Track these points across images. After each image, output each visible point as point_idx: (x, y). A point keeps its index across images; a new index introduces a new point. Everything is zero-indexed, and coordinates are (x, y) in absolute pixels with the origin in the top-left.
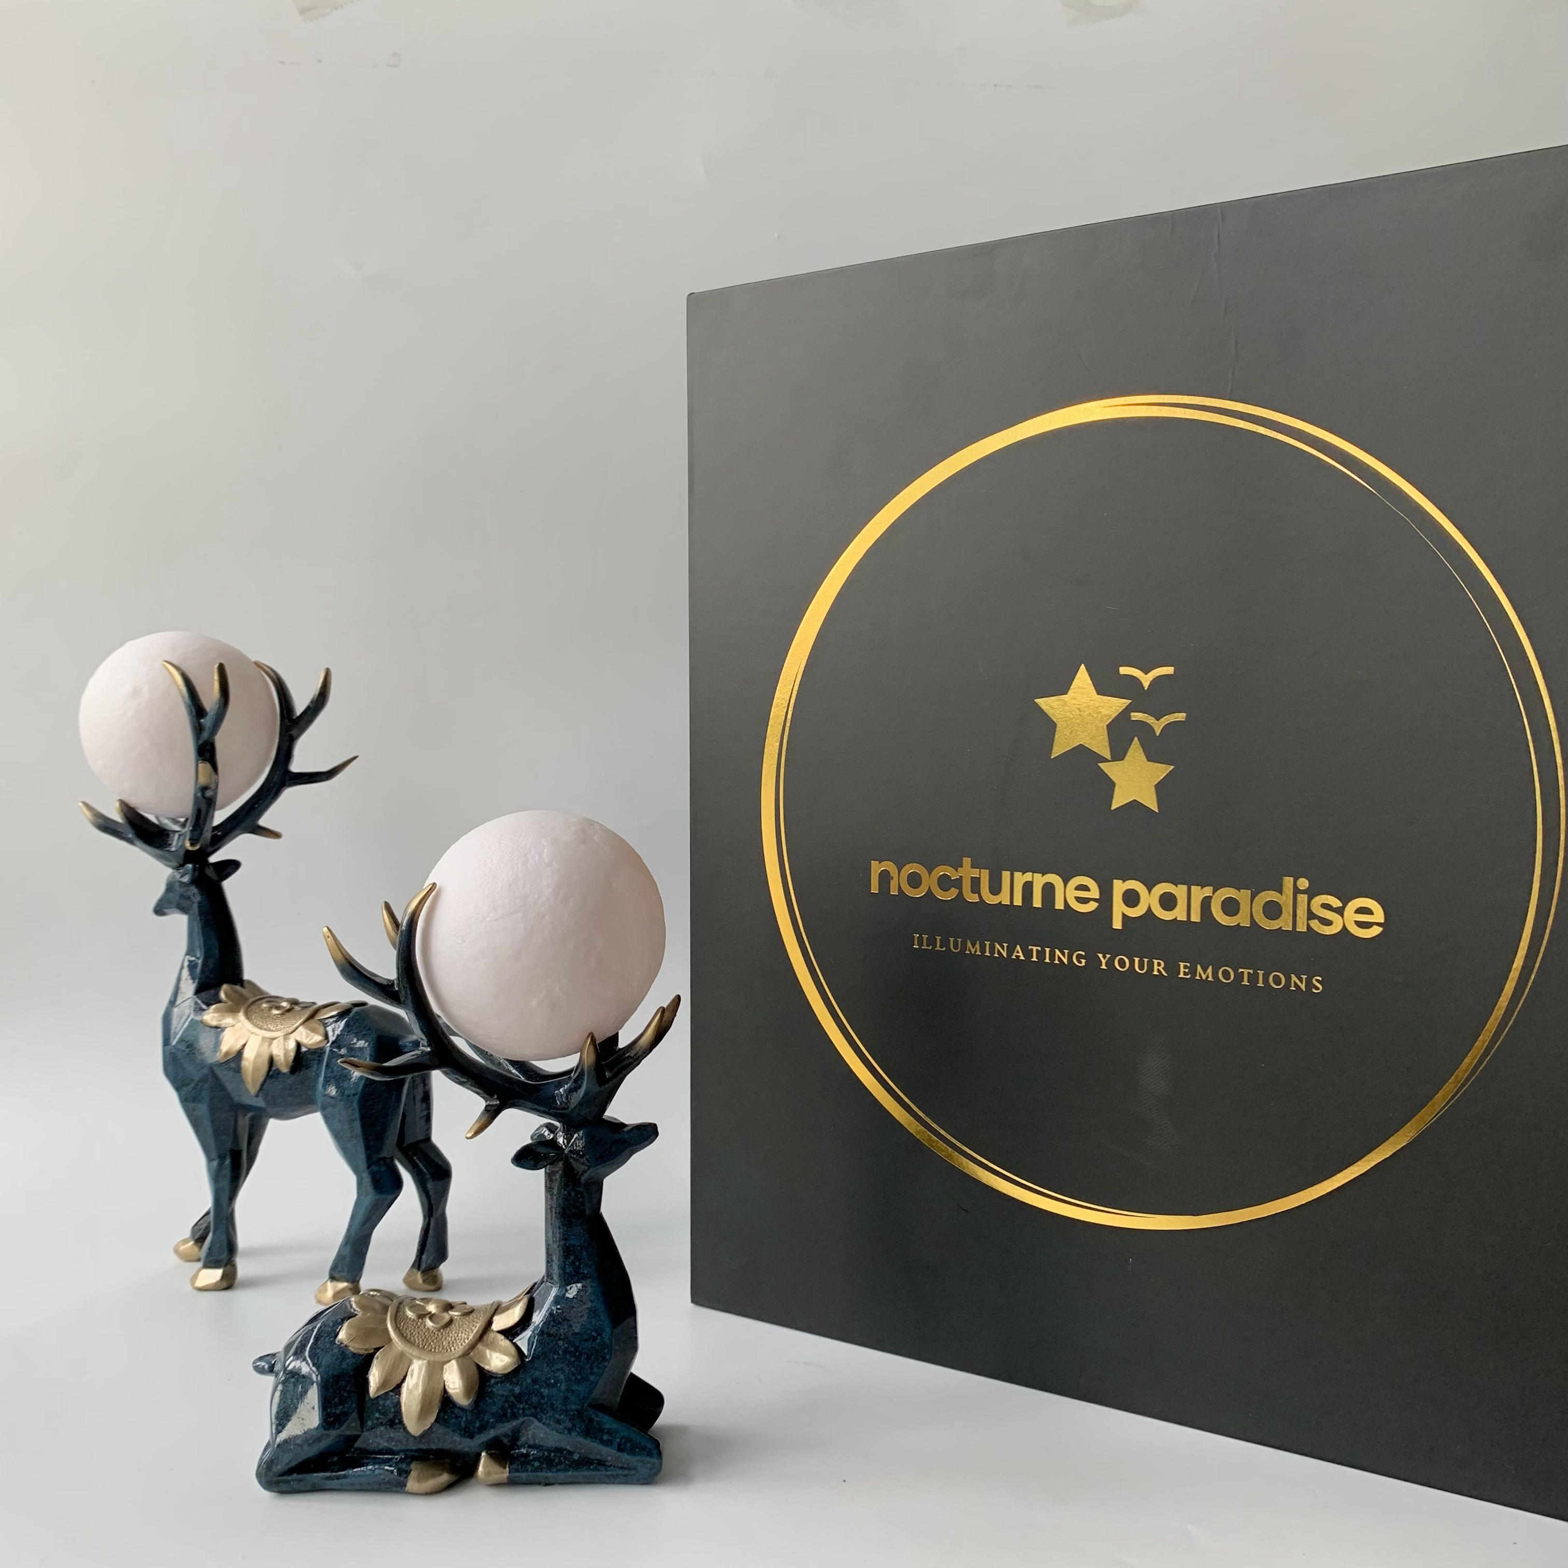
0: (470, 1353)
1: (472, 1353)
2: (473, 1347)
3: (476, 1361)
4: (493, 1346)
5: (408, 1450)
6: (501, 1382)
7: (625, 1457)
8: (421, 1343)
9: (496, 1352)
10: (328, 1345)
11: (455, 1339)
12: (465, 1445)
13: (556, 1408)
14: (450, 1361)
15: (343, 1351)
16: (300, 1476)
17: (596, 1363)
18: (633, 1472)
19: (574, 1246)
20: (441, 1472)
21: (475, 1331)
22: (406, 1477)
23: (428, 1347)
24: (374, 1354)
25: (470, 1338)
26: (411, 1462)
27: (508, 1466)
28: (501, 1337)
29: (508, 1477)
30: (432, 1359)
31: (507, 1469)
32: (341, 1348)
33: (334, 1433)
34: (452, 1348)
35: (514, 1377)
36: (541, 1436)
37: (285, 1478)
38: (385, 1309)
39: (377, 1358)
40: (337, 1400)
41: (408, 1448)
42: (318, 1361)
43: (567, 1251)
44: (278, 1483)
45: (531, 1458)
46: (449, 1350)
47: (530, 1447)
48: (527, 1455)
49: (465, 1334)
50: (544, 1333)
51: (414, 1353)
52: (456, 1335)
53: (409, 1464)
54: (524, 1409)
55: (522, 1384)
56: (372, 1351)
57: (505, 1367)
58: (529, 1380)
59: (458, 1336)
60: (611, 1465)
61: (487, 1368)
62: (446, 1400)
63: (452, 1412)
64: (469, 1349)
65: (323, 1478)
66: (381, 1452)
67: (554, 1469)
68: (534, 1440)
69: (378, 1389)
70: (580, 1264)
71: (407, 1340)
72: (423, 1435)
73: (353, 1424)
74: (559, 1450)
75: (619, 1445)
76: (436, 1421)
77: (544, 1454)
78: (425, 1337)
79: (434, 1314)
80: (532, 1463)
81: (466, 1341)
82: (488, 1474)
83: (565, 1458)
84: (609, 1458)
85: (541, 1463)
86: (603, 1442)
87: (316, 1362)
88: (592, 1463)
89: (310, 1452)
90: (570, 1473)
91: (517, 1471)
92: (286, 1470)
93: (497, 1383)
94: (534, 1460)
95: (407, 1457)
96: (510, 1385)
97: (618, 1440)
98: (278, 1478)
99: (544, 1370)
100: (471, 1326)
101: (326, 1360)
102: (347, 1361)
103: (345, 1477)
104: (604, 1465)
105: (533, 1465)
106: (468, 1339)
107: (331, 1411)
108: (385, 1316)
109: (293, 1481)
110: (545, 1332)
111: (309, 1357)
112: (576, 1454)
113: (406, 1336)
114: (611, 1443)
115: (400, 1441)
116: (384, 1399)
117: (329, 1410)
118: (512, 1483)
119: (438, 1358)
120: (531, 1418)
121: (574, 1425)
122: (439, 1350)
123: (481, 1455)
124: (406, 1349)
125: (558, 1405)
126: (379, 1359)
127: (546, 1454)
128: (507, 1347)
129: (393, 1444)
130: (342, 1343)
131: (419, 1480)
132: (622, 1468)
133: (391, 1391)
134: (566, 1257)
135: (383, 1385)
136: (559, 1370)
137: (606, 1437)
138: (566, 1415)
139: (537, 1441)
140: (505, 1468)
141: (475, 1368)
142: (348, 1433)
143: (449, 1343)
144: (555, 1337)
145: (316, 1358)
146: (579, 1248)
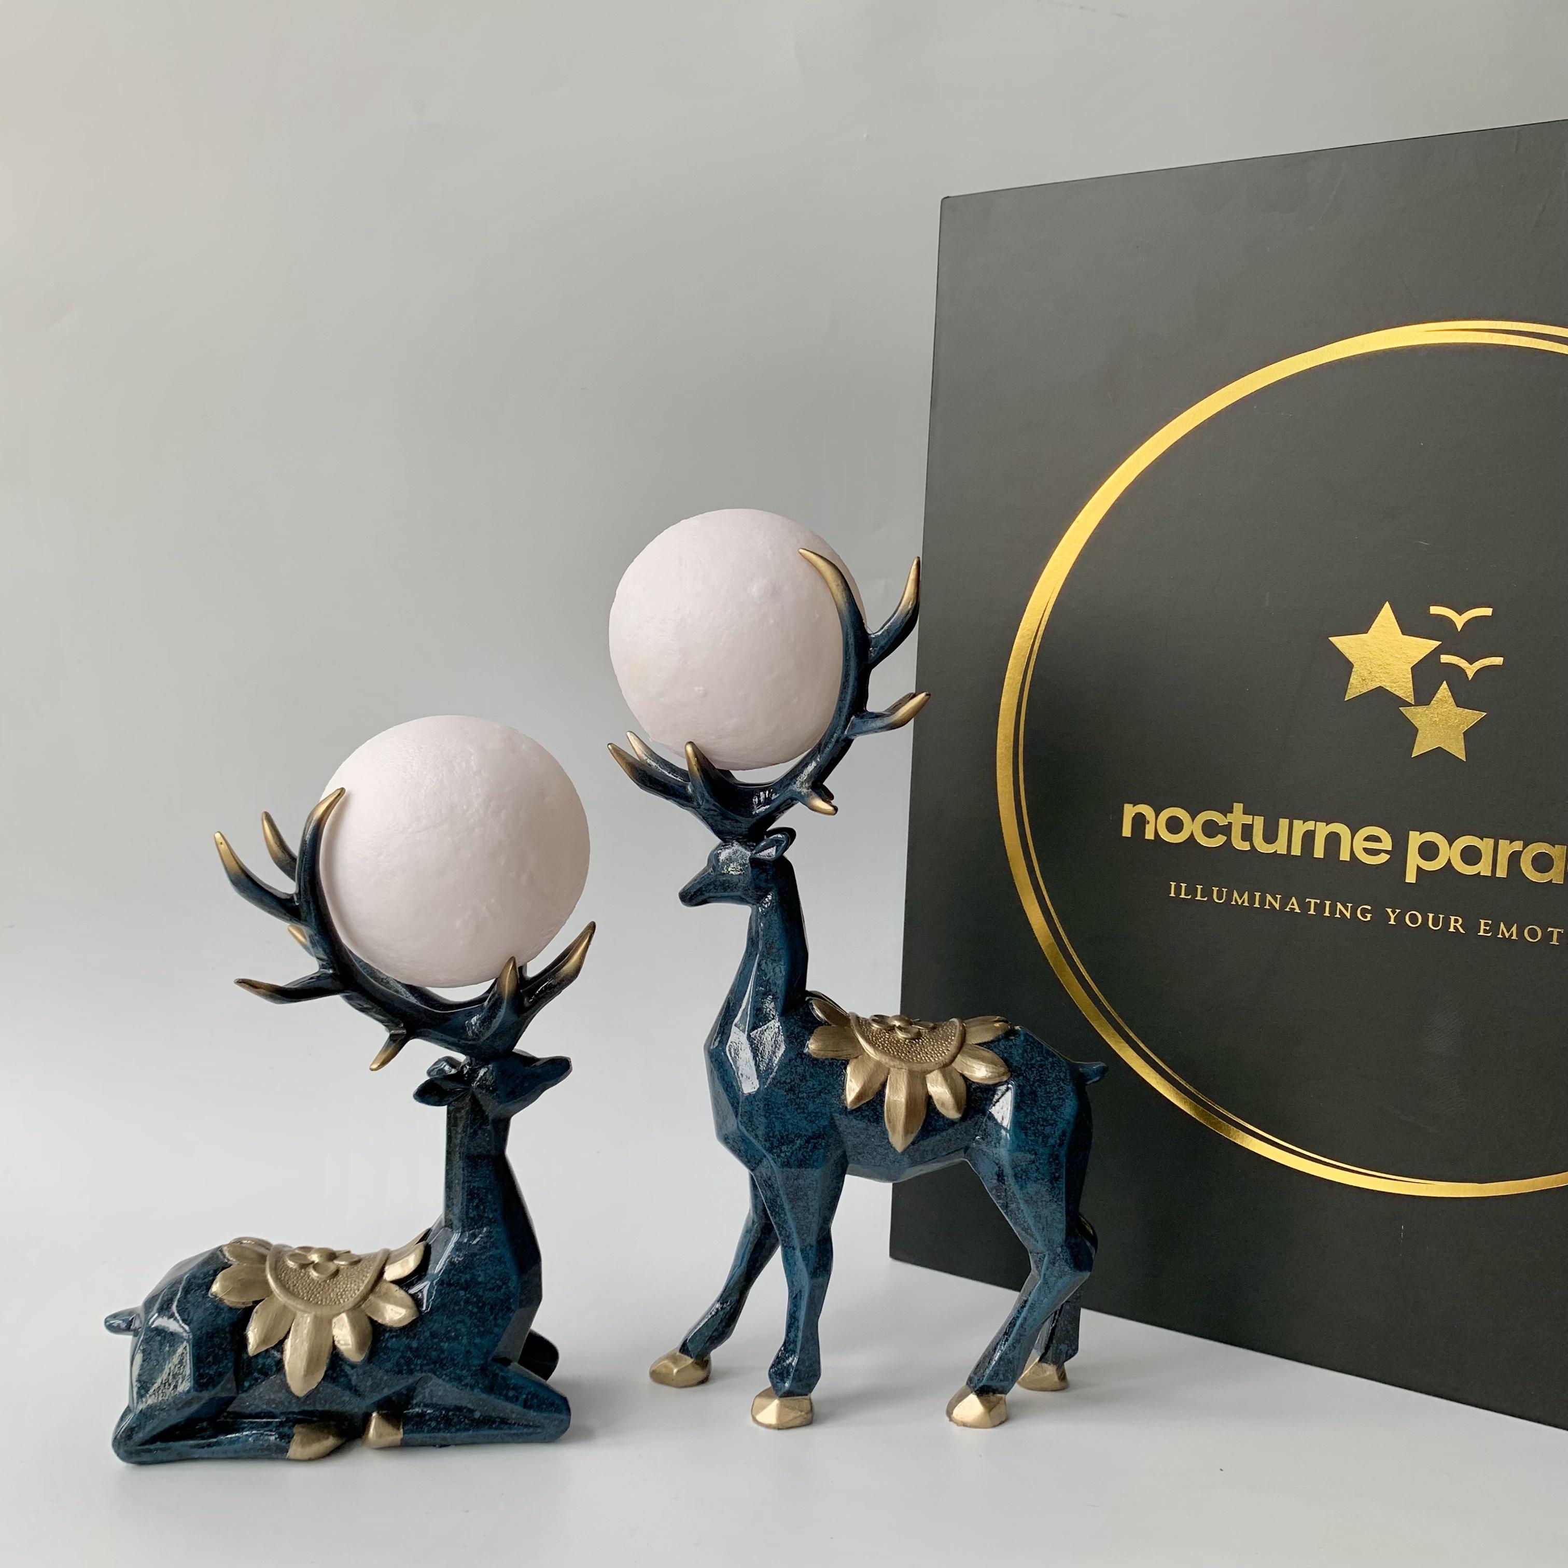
0: (360, 1306)
1: (363, 1306)
2: (364, 1298)
3: (369, 1314)
4: (388, 1298)
5: (290, 1413)
6: (396, 1337)
7: (532, 1413)
8: (305, 1295)
9: (391, 1303)
10: (200, 1300)
11: (344, 1291)
12: (352, 1405)
13: (458, 1363)
14: (339, 1314)
15: (218, 1306)
16: (163, 1445)
17: (500, 1315)
18: (539, 1430)
19: (478, 1188)
20: (326, 1436)
21: (366, 1282)
22: (289, 1442)
23: (314, 1300)
24: (252, 1308)
25: (361, 1289)
26: (293, 1426)
27: (401, 1427)
28: (395, 1288)
29: (402, 1439)
30: (319, 1313)
31: (401, 1430)
32: (215, 1302)
33: (206, 1395)
34: (342, 1301)
35: (411, 1331)
36: (440, 1393)
37: (147, 1447)
38: (263, 1258)
39: (256, 1312)
40: (211, 1359)
41: (290, 1410)
42: (188, 1316)
43: (471, 1194)
44: (138, 1453)
45: (427, 1417)
46: (337, 1302)
47: (426, 1406)
48: (423, 1414)
49: (355, 1285)
50: (446, 1283)
51: (298, 1306)
52: (344, 1286)
53: (291, 1428)
54: (421, 1366)
55: (418, 1339)
56: (251, 1305)
57: (400, 1320)
58: (427, 1334)
59: (346, 1287)
60: (515, 1424)
61: (380, 1321)
62: (336, 1357)
63: (342, 1370)
64: (359, 1302)
65: (192, 1447)
66: (258, 1416)
67: (453, 1429)
68: (432, 1397)
69: (258, 1346)
70: (484, 1208)
71: (290, 1292)
72: (308, 1396)
73: (229, 1386)
74: (459, 1409)
75: (526, 1401)
76: (323, 1379)
77: (441, 1413)
78: (310, 1289)
79: (317, 1263)
80: (429, 1423)
81: (356, 1291)
82: (380, 1435)
83: (465, 1417)
84: (514, 1416)
85: (438, 1423)
86: (507, 1399)
87: (186, 1317)
88: (494, 1422)
89: (176, 1417)
90: (470, 1432)
91: (412, 1432)
92: (148, 1438)
93: (392, 1337)
94: (430, 1419)
95: (288, 1420)
96: (407, 1338)
97: (524, 1396)
98: (139, 1448)
99: (444, 1322)
100: (361, 1277)
101: (198, 1315)
102: (223, 1316)
103: (218, 1444)
104: (506, 1423)
105: (430, 1425)
106: (358, 1290)
107: (204, 1371)
108: (263, 1266)
109: (156, 1450)
110: (445, 1281)
111: (178, 1312)
112: (476, 1412)
113: (289, 1288)
114: (517, 1399)
115: (282, 1403)
116: (264, 1358)
117: (201, 1371)
118: (405, 1445)
119: (325, 1311)
120: (430, 1374)
121: (477, 1382)
122: (326, 1302)
123: (371, 1415)
124: (289, 1301)
125: (460, 1359)
126: (259, 1313)
127: (444, 1412)
128: (402, 1298)
129: (273, 1406)
130: (216, 1297)
131: (303, 1444)
132: (527, 1426)
133: (272, 1348)
134: (470, 1201)
135: (264, 1341)
136: (458, 1322)
137: (511, 1394)
138: (469, 1370)
139: (434, 1399)
140: (398, 1429)
141: (367, 1320)
142: (223, 1395)
143: (337, 1294)
144: (456, 1287)
145: (186, 1313)
146: (484, 1191)
